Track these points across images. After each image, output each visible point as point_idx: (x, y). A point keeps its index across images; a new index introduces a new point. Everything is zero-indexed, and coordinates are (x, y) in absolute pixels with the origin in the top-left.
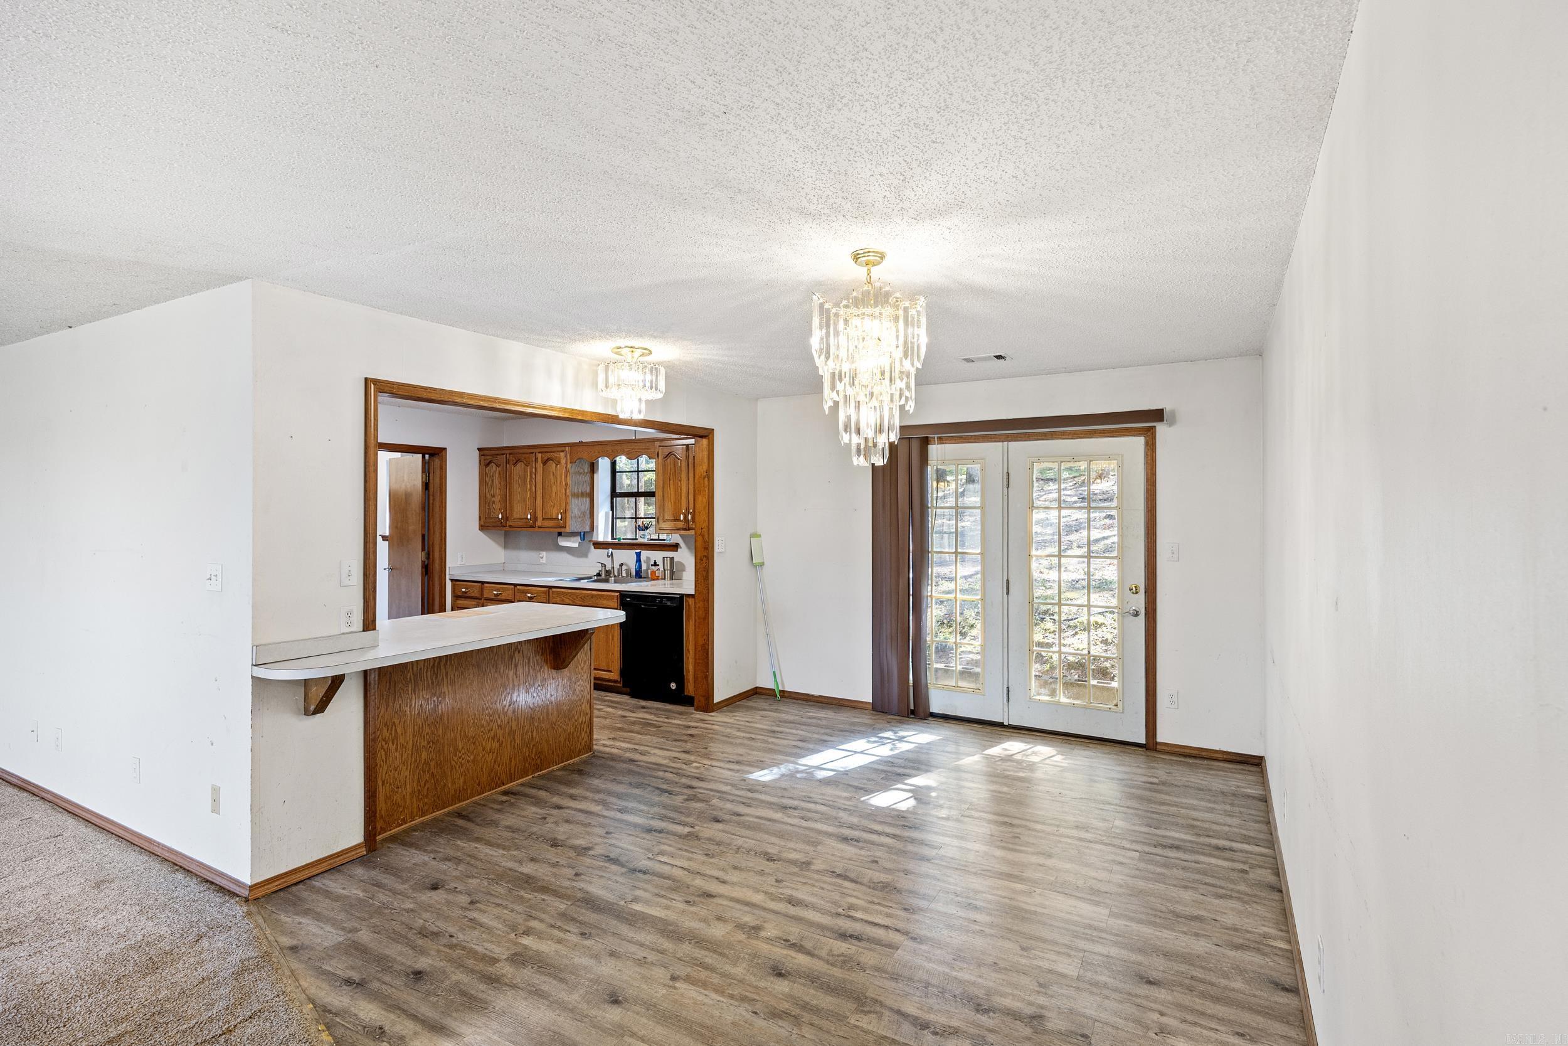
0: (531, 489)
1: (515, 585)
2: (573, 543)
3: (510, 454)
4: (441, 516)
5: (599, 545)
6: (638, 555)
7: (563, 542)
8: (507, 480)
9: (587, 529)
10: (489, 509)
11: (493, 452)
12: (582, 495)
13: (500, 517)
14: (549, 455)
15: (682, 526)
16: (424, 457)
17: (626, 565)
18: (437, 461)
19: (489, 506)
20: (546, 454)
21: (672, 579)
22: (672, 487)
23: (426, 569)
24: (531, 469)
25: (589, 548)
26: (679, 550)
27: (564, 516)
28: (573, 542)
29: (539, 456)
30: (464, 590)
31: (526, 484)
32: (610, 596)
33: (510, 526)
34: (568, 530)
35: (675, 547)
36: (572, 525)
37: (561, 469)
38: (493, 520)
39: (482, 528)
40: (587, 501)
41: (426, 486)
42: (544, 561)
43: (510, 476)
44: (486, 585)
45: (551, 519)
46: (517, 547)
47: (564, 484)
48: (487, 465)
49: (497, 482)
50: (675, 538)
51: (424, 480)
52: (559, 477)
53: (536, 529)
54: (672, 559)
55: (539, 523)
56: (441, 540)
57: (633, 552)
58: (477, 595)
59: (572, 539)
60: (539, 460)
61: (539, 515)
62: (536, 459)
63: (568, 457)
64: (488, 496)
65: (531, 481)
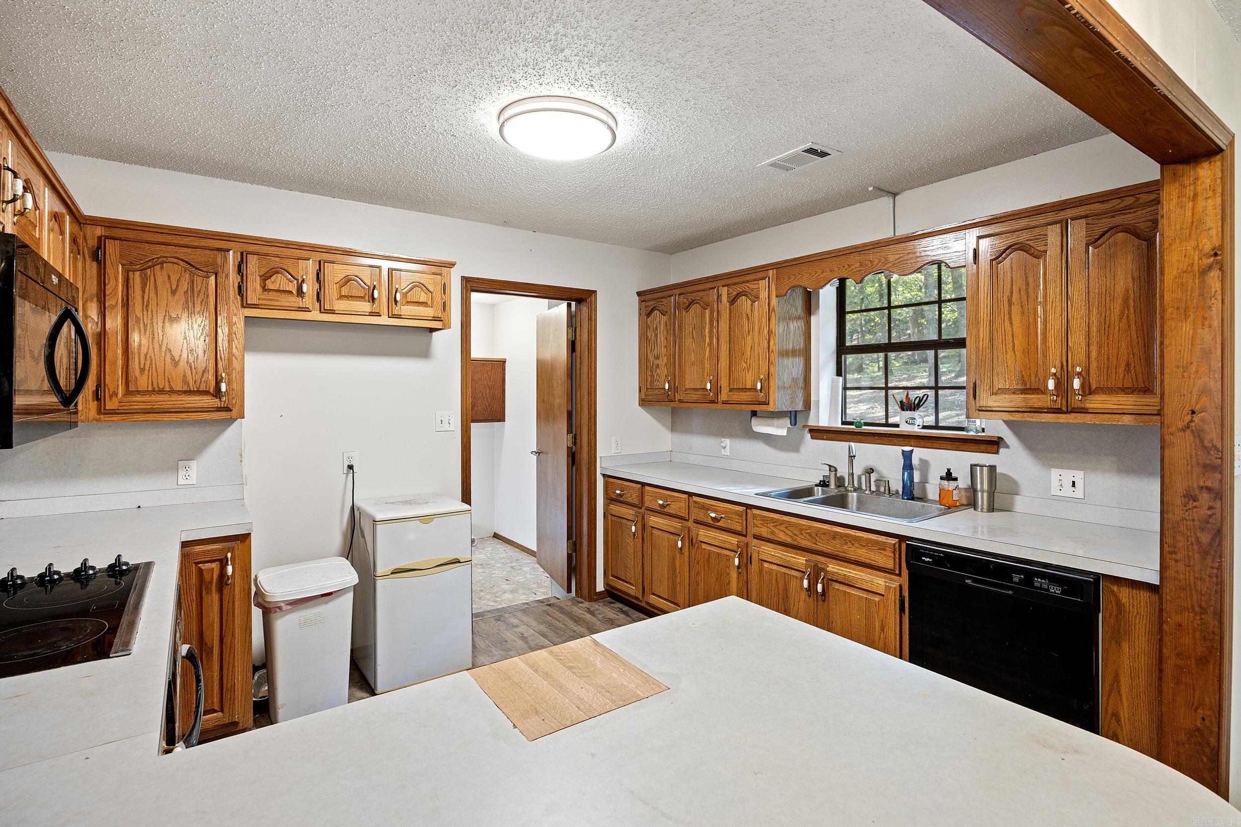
0: (711, 344)
1: (690, 494)
2: (779, 429)
3: (680, 295)
4: (589, 387)
5: (819, 433)
6: (907, 456)
7: (760, 427)
8: (675, 333)
9: (799, 406)
10: (652, 376)
11: (658, 295)
12: (794, 353)
13: (667, 387)
14: (738, 288)
15: (1048, 404)
16: (569, 305)
17: (878, 472)
18: (585, 309)
19: (652, 372)
20: (736, 287)
21: (991, 509)
22: (1016, 319)
23: (573, 457)
24: (712, 313)
25: (803, 437)
26: (1002, 450)
27: (766, 384)
28: (778, 427)
29: (724, 291)
30: (618, 492)
31: (703, 336)
32: (877, 542)
33: (680, 401)
34: (771, 408)
35: (993, 444)
36: (779, 400)
37: (760, 308)
38: (657, 392)
39: (644, 402)
40: (799, 362)
41: (572, 346)
42: (727, 452)
43: (680, 327)
44: (647, 488)
45: (745, 390)
46: (689, 431)
47: (766, 332)
48: (649, 314)
49: (661, 337)
50: (994, 427)
51: (570, 337)
52: (757, 321)
53: (720, 406)
54: (992, 468)
55: (724, 397)
56: (589, 419)
57: (899, 449)
58: (636, 501)
59: (776, 422)
60: (724, 298)
61: (724, 383)
62: (719, 296)
63: (773, 287)
64: (651, 357)
65: (711, 331)
